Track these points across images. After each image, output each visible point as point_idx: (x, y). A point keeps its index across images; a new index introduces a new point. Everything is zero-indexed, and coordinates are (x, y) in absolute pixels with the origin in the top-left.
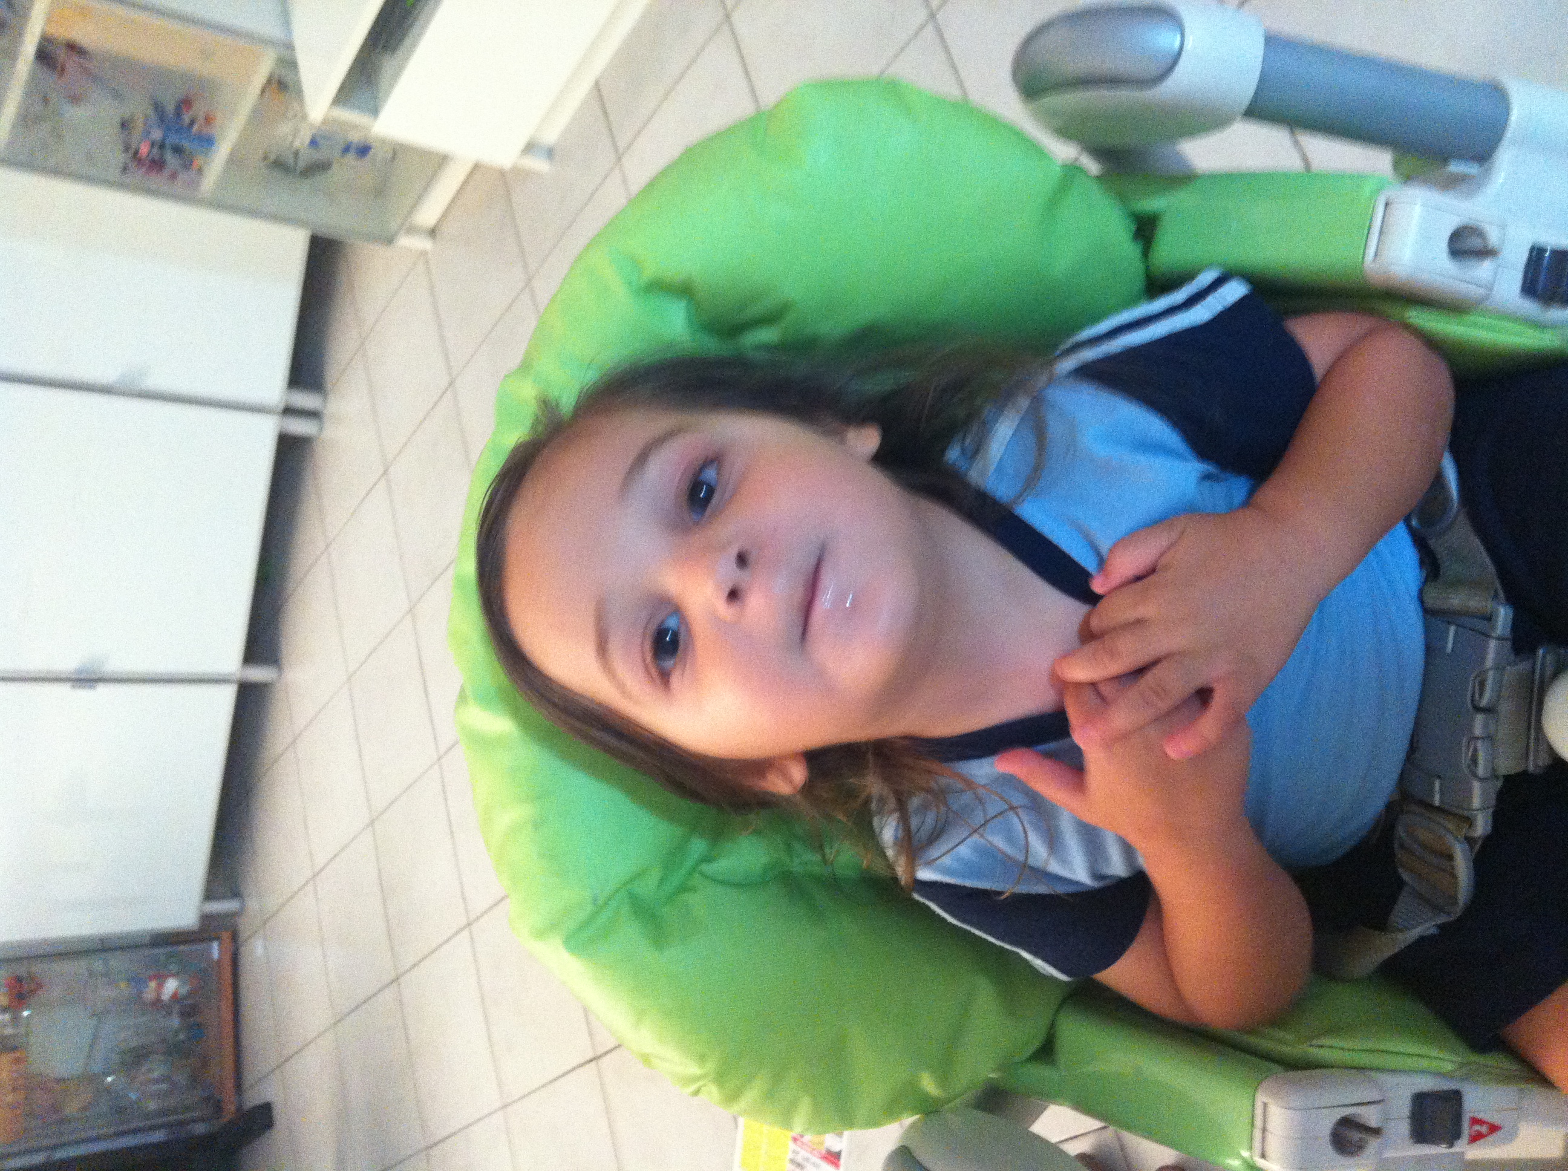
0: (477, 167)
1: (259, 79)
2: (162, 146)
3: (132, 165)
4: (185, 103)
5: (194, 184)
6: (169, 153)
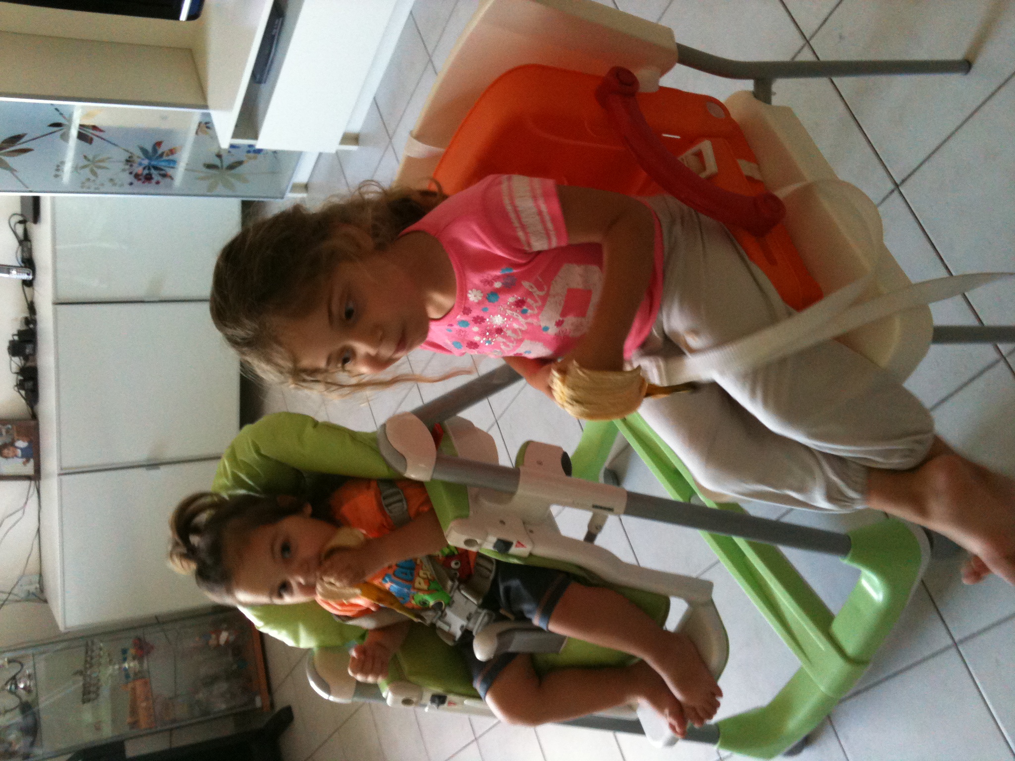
0: (320, 154)
1: (194, 127)
2: (149, 169)
3: (135, 182)
4: (159, 144)
5: (170, 186)
6: (153, 171)
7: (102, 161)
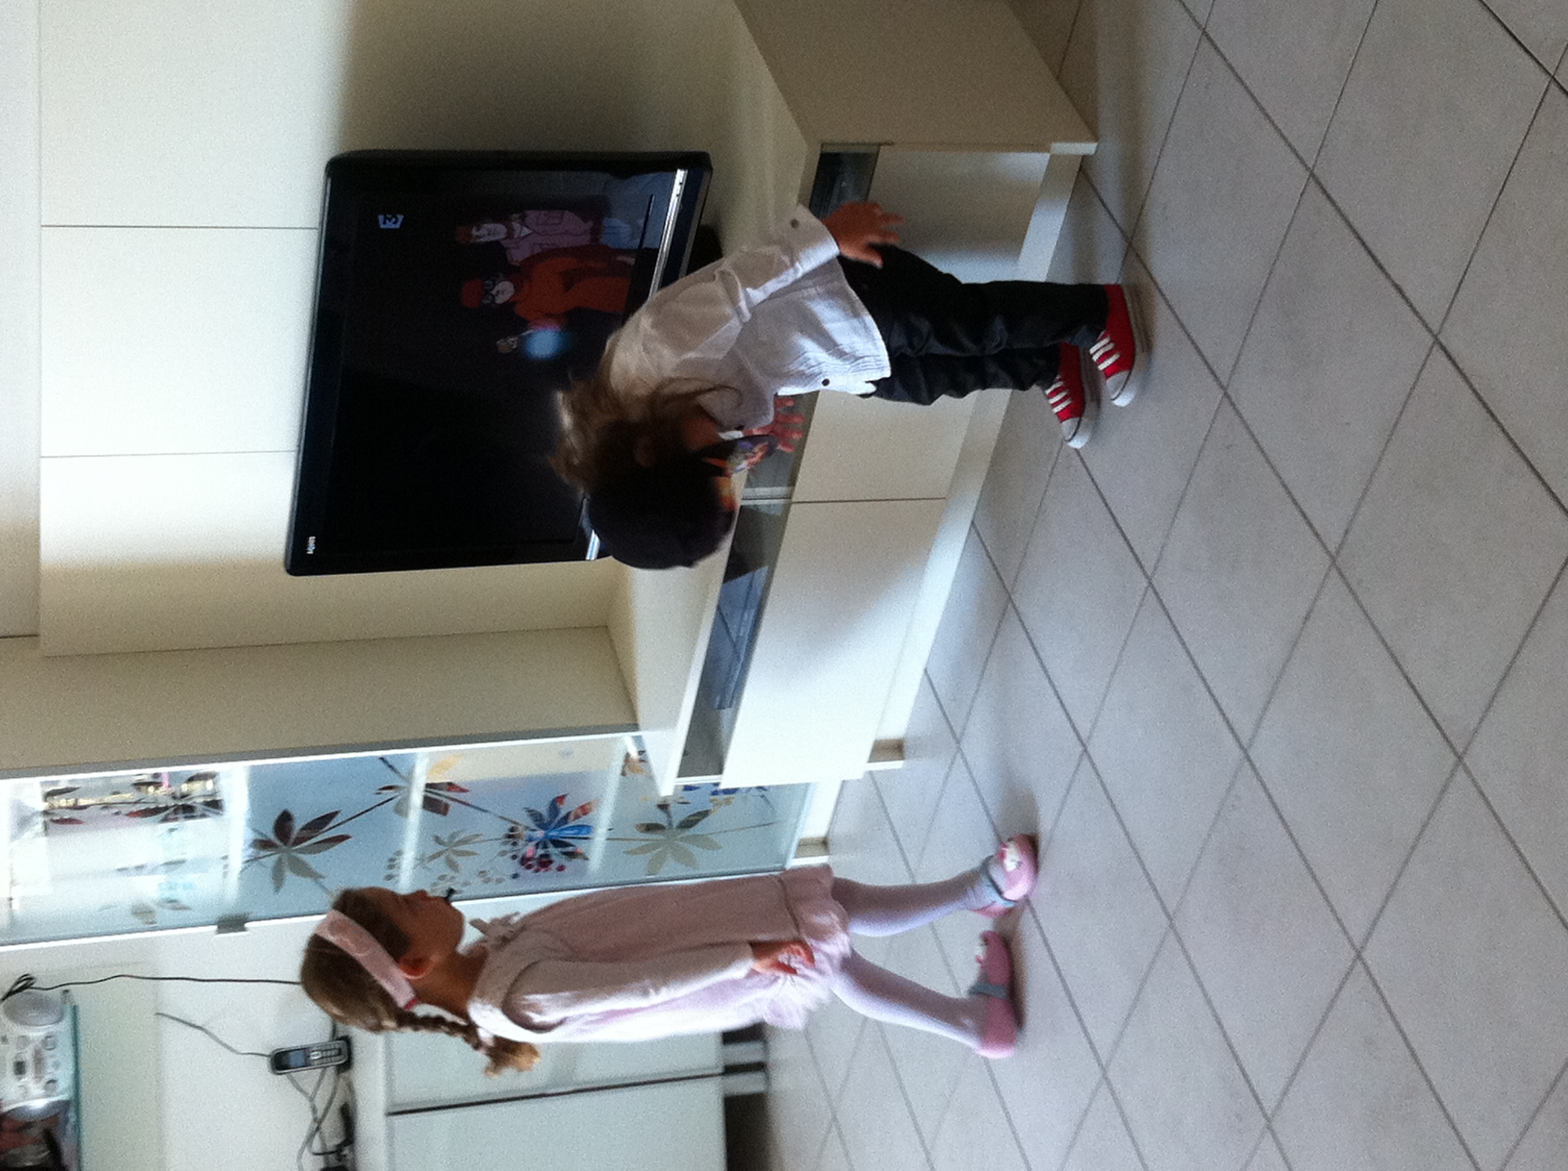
1: (618, 762)
2: (545, 847)
3: (522, 871)
4: (561, 799)
5: (582, 872)
6: (552, 850)
7: (465, 842)
